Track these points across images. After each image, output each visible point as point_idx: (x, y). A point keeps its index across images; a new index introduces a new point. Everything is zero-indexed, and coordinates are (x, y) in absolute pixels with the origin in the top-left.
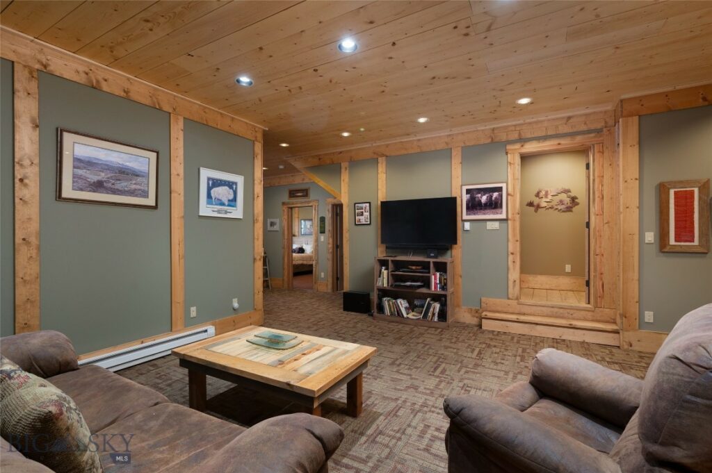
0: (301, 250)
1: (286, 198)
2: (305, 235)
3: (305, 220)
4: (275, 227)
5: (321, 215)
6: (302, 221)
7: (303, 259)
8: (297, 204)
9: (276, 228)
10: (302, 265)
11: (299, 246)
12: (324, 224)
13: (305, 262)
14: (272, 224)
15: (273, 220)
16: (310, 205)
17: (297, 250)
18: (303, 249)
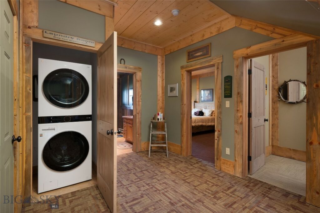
0: (201, 113)
1: (183, 61)
2: (204, 101)
3: (204, 90)
4: (174, 92)
5: (225, 75)
6: (202, 91)
7: (202, 121)
8: (195, 65)
9: (176, 93)
10: (202, 126)
11: (199, 110)
12: (231, 85)
13: (204, 124)
14: (172, 90)
15: (172, 86)
16: (212, 63)
17: (198, 113)
18: (203, 112)
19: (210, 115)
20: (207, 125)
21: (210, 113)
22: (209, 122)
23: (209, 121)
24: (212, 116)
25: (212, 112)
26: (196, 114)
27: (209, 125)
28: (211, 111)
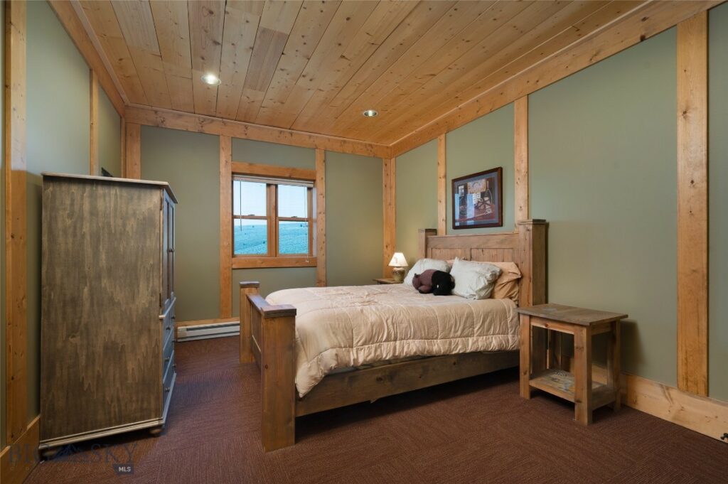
7: (447, 327)
17: (428, 281)
18: (450, 276)
19: (483, 293)
20: (459, 350)
21: (483, 283)
22: (472, 335)
23: (472, 326)
24: (491, 296)
25: (493, 275)
26: (421, 285)
27: (470, 349)
28: (488, 275)
